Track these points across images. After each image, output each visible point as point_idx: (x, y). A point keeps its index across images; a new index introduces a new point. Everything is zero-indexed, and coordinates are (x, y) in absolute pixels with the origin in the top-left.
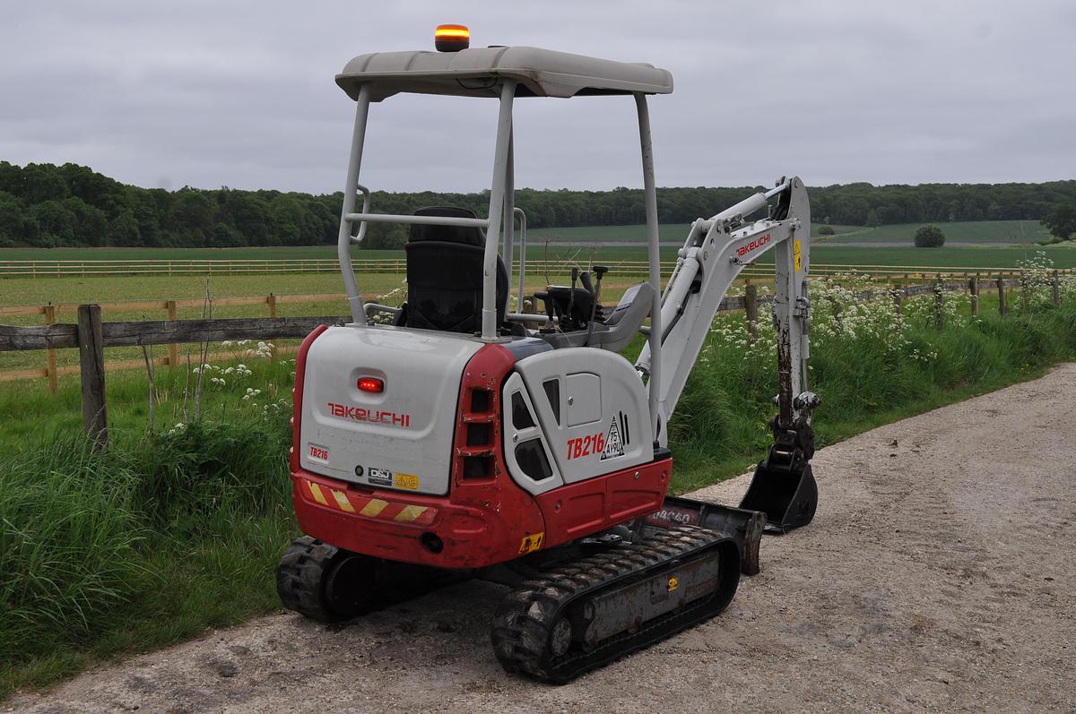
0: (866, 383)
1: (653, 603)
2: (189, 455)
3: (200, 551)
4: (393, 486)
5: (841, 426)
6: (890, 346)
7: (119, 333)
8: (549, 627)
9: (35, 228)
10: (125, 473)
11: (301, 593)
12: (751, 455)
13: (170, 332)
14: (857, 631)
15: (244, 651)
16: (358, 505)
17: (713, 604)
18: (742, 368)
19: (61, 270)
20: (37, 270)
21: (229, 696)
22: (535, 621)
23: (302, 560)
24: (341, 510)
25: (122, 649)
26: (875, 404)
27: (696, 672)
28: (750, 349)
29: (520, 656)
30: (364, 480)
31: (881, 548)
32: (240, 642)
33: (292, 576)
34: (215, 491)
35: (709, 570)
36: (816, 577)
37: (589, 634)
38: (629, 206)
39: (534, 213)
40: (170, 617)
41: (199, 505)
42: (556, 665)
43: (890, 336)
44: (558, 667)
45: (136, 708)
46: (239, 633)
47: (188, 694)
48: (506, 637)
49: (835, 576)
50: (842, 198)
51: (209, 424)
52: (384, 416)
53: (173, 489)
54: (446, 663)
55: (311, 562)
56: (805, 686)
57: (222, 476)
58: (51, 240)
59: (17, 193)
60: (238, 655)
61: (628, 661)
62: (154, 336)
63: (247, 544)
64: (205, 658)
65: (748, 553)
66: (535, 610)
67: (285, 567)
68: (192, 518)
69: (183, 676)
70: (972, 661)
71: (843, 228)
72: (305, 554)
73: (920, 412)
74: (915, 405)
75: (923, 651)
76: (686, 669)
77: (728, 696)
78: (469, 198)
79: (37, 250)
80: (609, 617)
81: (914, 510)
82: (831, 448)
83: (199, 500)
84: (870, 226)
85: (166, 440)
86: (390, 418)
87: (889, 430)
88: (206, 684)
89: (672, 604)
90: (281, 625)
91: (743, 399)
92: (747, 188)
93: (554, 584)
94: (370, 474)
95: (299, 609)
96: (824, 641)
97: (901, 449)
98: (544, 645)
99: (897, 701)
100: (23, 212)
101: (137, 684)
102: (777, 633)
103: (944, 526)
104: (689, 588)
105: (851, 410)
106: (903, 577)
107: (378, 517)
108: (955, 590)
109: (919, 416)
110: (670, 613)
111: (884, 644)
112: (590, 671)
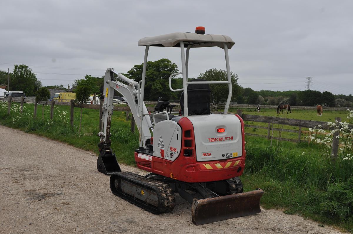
1: (137, 193)
4: (233, 157)
16: (223, 166)
24: (218, 169)
30: (225, 158)
35: (155, 197)
52: (227, 138)
86: (228, 138)
89: (143, 199)
94: (227, 156)
104: (148, 198)
107: (229, 167)
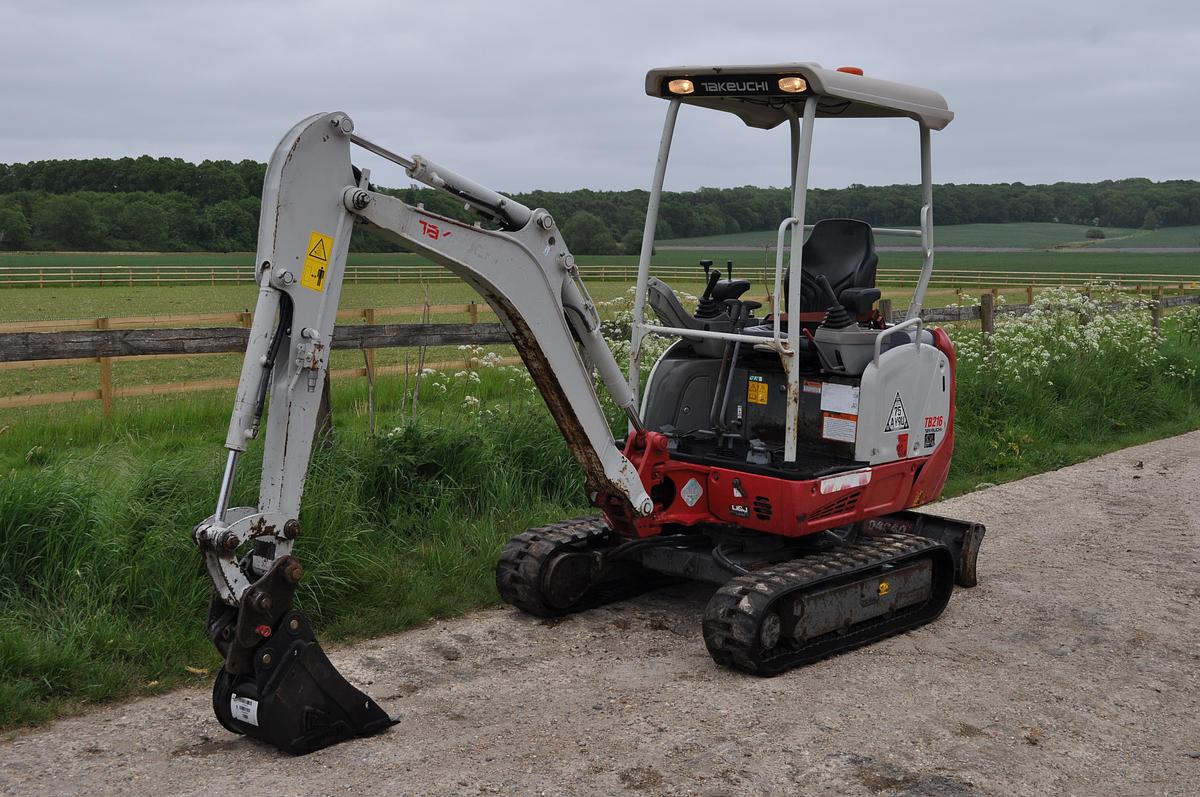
0: (1113, 402)
1: (863, 606)
2: (408, 457)
3: (421, 548)
5: (1082, 447)
6: (1142, 361)
7: (342, 336)
8: (758, 620)
9: (210, 231)
10: (350, 471)
11: (519, 587)
12: (981, 475)
13: (390, 335)
14: (1072, 641)
15: (467, 639)
17: (924, 611)
18: (975, 383)
19: (241, 276)
20: (216, 276)
21: (455, 675)
22: (745, 614)
23: (521, 555)
25: (353, 634)
26: (1124, 424)
27: (904, 671)
28: (983, 362)
29: (731, 648)
31: (1108, 566)
32: (463, 631)
33: (511, 571)
34: (433, 492)
35: (923, 576)
36: (1035, 591)
37: (798, 631)
38: (866, 205)
39: (756, 214)
40: (396, 607)
41: (418, 506)
42: (765, 658)
43: (1143, 351)
44: (767, 660)
45: (370, 683)
46: (460, 624)
47: (418, 673)
48: (716, 629)
49: (1056, 591)
50: (1115, 196)
51: (426, 428)
53: (393, 490)
54: (658, 656)
55: (530, 558)
56: (1012, 687)
57: (439, 478)
58: (227, 244)
59: (191, 192)
60: (461, 642)
61: (837, 660)
62: (375, 340)
63: (464, 544)
64: (429, 644)
65: (965, 564)
66: (745, 603)
67: (504, 561)
68: (412, 518)
69: (411, 658)
70: (1189, 673)
71: (1115, 231)
72: (523, 550)
73: (1175, 434)
74: (1169, 426)
75: (1138, 662)
76: (894, 668)
77: (933, 692)
78: (684, 197)
79: (213, 256)
80: (818, 615)
81: (1152, 531)
82: (1069, 469)
83: (418, 500)
84: (1147, 228)
85: (384, 443)
87: (1136, 452)
88: (434, 665)
89: (882, 609)
90: (499, 619)
91: (975, 416)
92: (1003, 184)
93: (764, 580)
95: (517, 603)
96: (1036, 649)
97: (1146, 471)
98: (753, 637)
99: (1104, 704)
100: (198, 213)
101: (370, 663)
102: (989, 640)
103: (1179, 547)
104: (901, 594)
105: (1096, 430)
106: (1128, 594)
108: (1183, 608)
109: (1173, 438)
110: (880, 618)
111: (1098, 654)
112: (797, 666)
